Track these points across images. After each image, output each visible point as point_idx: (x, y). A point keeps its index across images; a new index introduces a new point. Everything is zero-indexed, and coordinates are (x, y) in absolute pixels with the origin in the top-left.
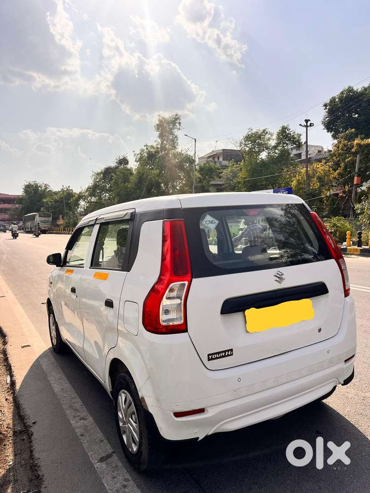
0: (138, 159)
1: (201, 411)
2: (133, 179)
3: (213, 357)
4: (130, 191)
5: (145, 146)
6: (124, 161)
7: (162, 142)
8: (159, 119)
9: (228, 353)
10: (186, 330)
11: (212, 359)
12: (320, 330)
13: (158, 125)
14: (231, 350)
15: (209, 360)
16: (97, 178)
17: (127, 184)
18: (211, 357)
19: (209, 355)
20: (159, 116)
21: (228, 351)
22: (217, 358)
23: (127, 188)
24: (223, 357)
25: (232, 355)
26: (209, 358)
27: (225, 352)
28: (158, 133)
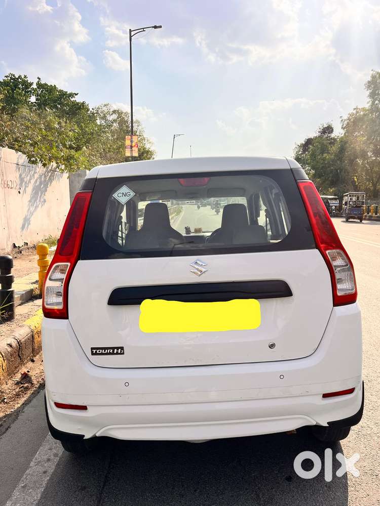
0: (345, 125)
1: (84, 408)
2: (334, 149)
3: (98, 352)
4: (329, 162)
5: (354, 109)
6: (328, 129)
7: (373, 103)
8: (372, 75)
9: (118, 351)
10: (66, 317)
11: (96, 354)
12: (272, 346)
13: (369, 82)
14: (122, 348)
15: (93, 354)
16: (299, 151)
17: (325, 155)
18: (95, 351)
19: (92, 349)
20: (372, 70)
21: (118, 348)
22: (102, 354)
23: (324, 159)
24: (110, 354)
25: (123, 354)
26: (92, 352)
27: (113, 348)
28: (368, 93)
